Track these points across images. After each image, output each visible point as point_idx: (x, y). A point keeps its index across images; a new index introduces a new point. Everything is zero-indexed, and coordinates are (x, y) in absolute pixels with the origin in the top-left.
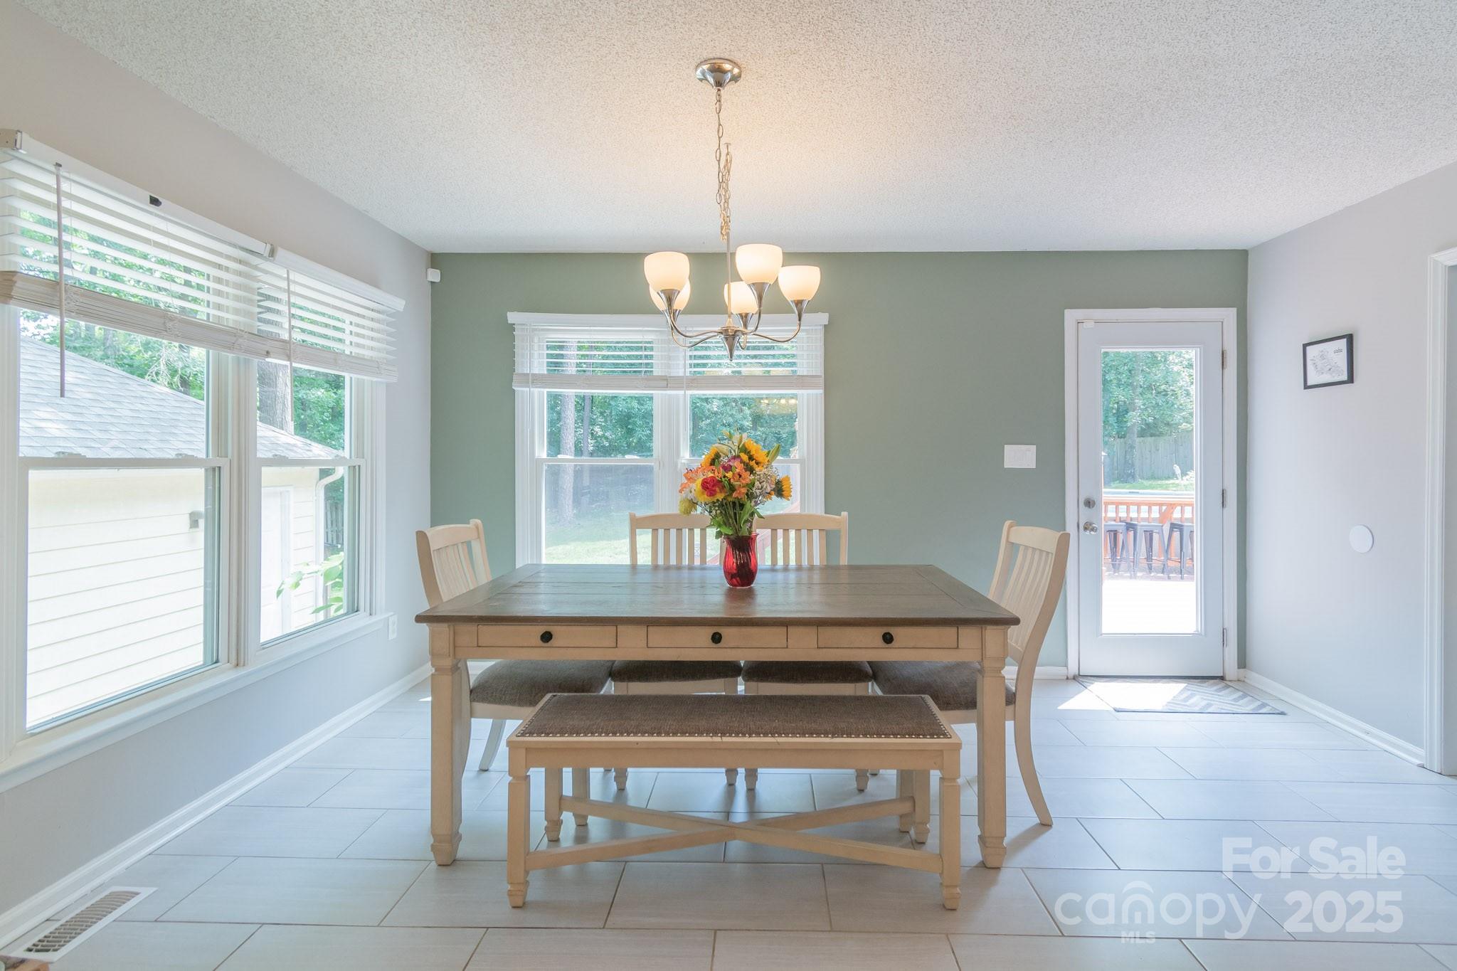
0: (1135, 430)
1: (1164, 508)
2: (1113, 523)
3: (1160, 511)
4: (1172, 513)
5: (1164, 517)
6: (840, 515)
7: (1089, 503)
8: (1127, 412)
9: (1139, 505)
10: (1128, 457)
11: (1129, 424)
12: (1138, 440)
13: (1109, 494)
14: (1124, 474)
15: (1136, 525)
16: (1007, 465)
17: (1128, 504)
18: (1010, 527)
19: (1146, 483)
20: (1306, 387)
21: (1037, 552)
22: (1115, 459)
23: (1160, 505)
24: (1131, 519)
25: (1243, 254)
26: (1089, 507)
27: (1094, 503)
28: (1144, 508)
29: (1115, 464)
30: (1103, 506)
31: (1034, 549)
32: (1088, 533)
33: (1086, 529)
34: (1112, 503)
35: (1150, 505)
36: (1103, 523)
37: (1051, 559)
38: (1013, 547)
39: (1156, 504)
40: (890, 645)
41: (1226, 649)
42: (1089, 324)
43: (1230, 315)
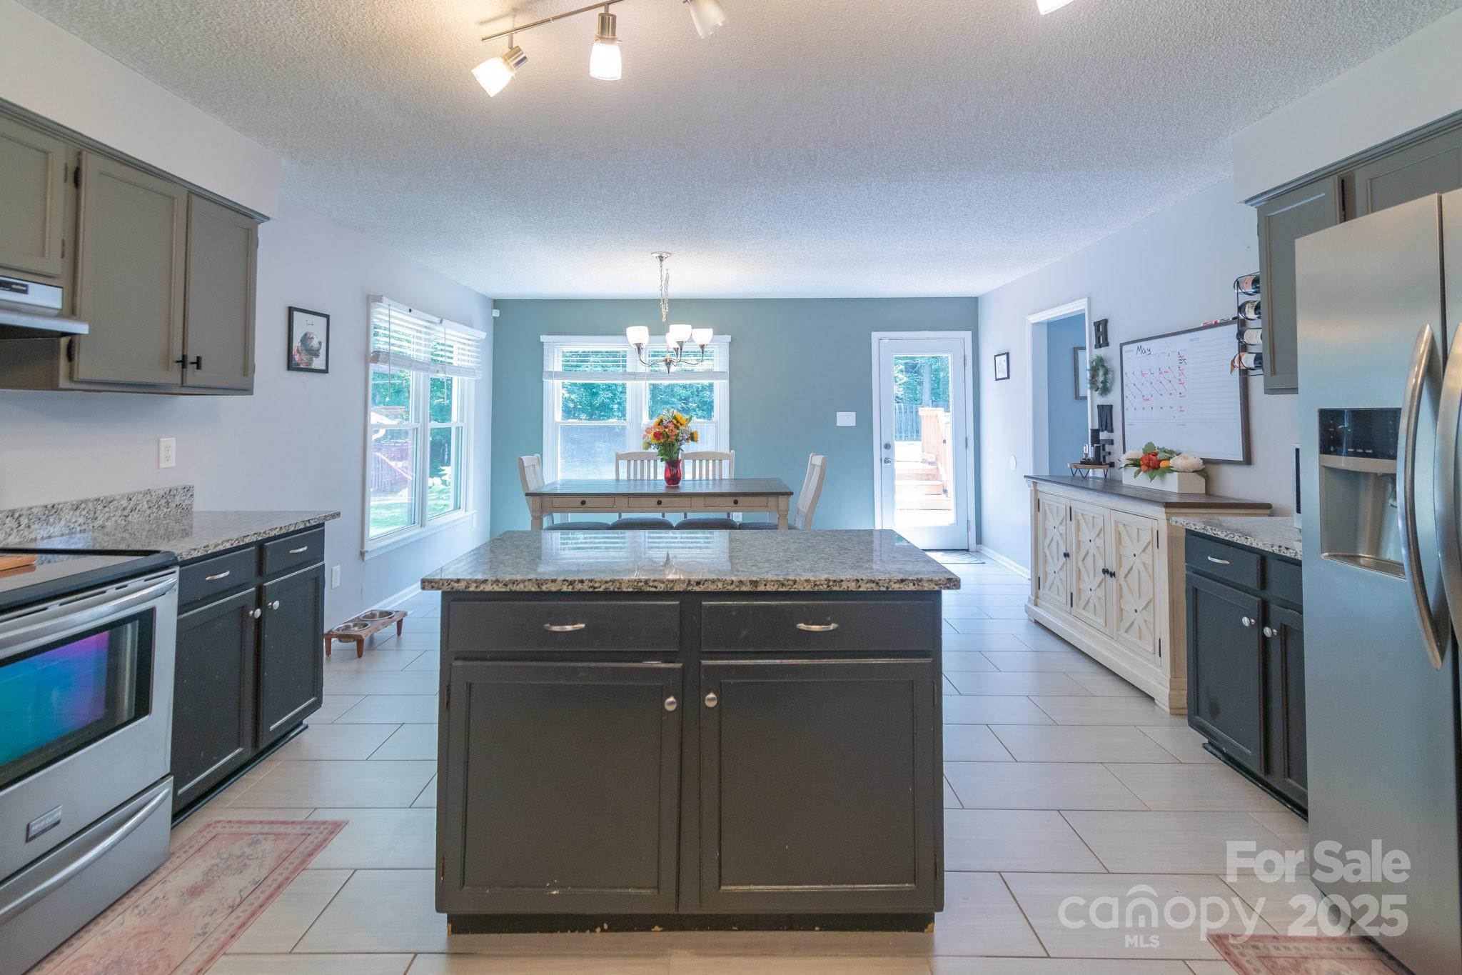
7: (887, 447)
13: (899, 443)
16: (838, 424)
18: (813, 456)
20: (996, 380)
25: (976, 299)
27: (891, 448)
33: (885, 462)
37: (820, 470)
40: (737, 505)
41: (970, 533)
42: (886, 341)
43: (968, 335)
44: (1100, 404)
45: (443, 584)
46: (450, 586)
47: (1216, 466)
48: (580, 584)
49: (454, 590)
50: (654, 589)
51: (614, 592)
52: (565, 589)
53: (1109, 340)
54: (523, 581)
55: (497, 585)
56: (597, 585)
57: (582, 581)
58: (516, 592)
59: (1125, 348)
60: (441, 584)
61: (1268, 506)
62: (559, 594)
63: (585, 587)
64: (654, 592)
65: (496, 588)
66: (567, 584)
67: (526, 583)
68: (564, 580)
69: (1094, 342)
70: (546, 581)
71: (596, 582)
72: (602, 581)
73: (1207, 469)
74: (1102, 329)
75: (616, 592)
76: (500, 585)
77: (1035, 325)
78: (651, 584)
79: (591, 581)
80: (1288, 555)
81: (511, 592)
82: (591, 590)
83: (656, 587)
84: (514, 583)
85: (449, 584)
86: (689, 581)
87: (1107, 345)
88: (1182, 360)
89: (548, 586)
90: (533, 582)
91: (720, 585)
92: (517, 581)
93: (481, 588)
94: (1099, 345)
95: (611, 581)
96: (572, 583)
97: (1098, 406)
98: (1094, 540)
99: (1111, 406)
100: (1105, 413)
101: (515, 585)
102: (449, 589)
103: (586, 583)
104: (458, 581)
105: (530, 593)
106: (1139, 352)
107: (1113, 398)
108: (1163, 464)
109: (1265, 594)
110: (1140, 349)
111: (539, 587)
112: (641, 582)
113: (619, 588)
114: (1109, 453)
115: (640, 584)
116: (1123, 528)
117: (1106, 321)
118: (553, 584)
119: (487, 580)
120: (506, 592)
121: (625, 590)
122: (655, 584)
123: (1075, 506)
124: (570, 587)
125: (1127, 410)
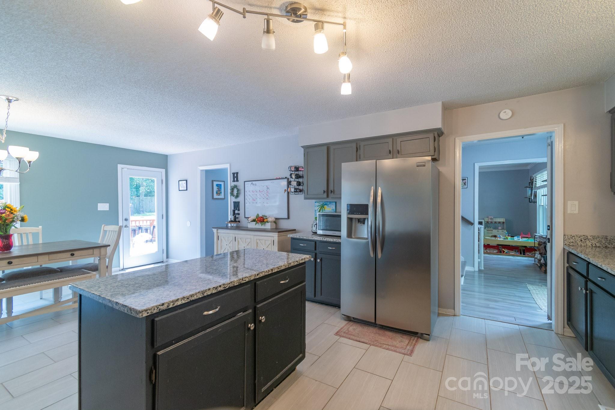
0: (144, 194)
1: (151, 221)
2: (135, 227)
3: (150, 222)
4: (154, 223)
5: (151, 224)
6: (38, 227)
7: (126, 220)
8: (140, 187)
9: (143, 221)
10: (141, 204)
11: (141, 192)
12: (144, 198)
13: (132, 218)
14: (138, 211)
15: (142, 227)
16: (99, 209)
17: (139, 221)
18: (104, 226)
19: (148, 214)
20: (179, 190)
21: (113, 232)
22: (136, 205)
23: (150, 220)
24: (140, 226)
25: (167, 156)
26: (126, 221)
27: (128, 220)
28: (145, 222)
29: (136, 207)
30: (130, 222)
31: (112, 231)
32: (126, 228)
33: (125, 227)
34: (134, 221)
35: (147, 221)
36: (131, 227)
37: (117, 233)
38: (105, 232)
39: (149, 220)
40: (73, 256)
41: (164, 254)
42: (126, 169)
43: (163, 171)
44: (234, 201)
45: (154, 309)
46: (158, 309)
47: (278, 220)
48: (220, 288)
49: (161, 310)
50: (245, 282)
51: (232, 287)
52: (214, 292)
53: (239, 179)
54: (196, 294)
55: (184, 300)
56: (226, 286)
57: (220, 286)
58: (193, 301)
59: (246, 183)
60: (153, 309)
61: (295, 230)
62: (212, 295)
63: (222, 289)
64: (246, 282)
65: (183, 302)
66: (215, 289)
67: (197, 295)
68: (214, 288)
69: (232, 180)
70: (206, 291)
71: (225, 285)
72: (228, 283)
73: (276, 221)
74: (235, 176)
75: (233, 287)
76: (185, 300)
77: (202, 170)
78: (244, 280)
79: (224, 285)
80: (325, 240)
81: (191, 301)
82: (224, 289)
83: (245, 280)
84: (192, 296)
85: (158, 308)
86: (255, 275)
87: (238, 181)
88: (268, 188)
89: (207, 292)
90: (201, 293)
91: (263, 273)
92: (193, 295)
93: (176, 304)
94: (234, 181)
95: (231, 283)
96: (216, 288)
97: (234, 202)
98: (246, 247)
99: (239, 202)
100: (237, 205)
101: (192, 297)
102: (158, 311)
103: (222, 286)
104: (163, 304)
105: (200, 298)
106: (252, 185)
107: (240, 199)
108: (265, 220)
109: (316, 252)
110: (252, 183)
111: (203, 294)
112: (241, 279)
113: (234, 285)
114: (238, 218)
115: (241, 281)
116: (259, 241)
117: (237, 173)
118: (209, 291)
119: (179, 299)
120: (188, 302)
121: (235, 285)
122: (245, 279)
123: (236, 236)
124: (216, 290)
125: (246, 203)
